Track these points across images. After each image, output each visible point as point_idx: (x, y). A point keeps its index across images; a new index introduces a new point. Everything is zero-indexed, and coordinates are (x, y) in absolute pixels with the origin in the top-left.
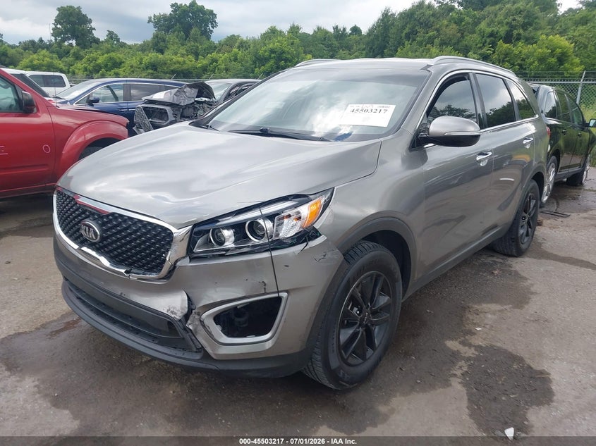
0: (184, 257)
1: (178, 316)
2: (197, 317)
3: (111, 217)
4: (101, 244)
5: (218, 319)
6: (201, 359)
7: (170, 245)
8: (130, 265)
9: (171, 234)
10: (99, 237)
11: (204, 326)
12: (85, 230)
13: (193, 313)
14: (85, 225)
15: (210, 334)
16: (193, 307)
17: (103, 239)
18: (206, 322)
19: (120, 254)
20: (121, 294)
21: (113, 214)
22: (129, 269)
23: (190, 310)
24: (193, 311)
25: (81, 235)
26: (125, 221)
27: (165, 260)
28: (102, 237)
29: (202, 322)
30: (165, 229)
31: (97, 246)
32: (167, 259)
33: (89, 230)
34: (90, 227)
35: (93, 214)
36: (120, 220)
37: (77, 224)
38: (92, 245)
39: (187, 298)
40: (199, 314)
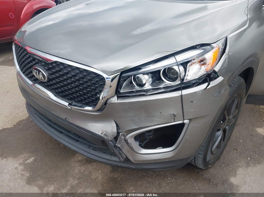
0: (113, 96)
1: (110, 138)
2: (123, 138)
3: (54, 65)
4: (48, 83)
5: (137, 138)
6: (124, 161)
7: (103, 88)
8: (71, 99)
9: (103, 79)
10: (46, 78)
11: (127, 143)
12: (36, 73)
13: (120, 135)
14: (36, 69)
15: (131, 148)
16: (120, 131)
17: (49, 80)
18: (129, 141)
19: (63, 92)
20: (66, 118)
21: (56, 62)
22: (71, 102)
23: (118, 133)
24: (120, 134)
25: (34, 76)
26: (65, 67)
27: (99, 98)
28: (48, 78)
29: (126, 141)
30: (98, 75)
31: (46, 84)
32: (101, 98)
33: (39, 73)
34: (39, 71)
35: (41, 61)
36: (61, 67)
37: (30, 68)
38: (42, 83)
39: (115, 125)
40: (124, 136)
